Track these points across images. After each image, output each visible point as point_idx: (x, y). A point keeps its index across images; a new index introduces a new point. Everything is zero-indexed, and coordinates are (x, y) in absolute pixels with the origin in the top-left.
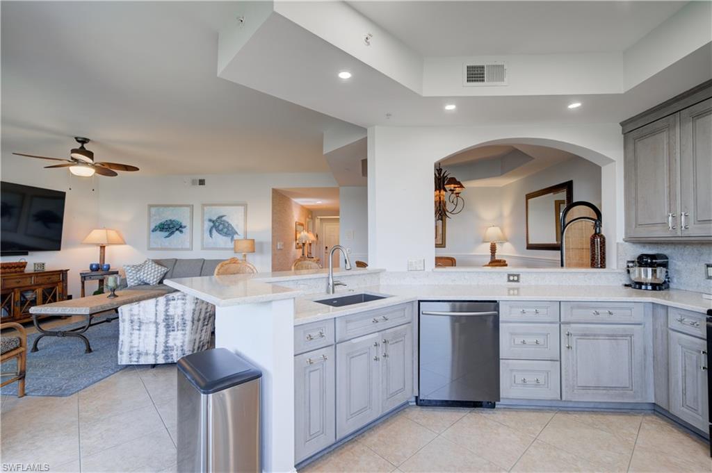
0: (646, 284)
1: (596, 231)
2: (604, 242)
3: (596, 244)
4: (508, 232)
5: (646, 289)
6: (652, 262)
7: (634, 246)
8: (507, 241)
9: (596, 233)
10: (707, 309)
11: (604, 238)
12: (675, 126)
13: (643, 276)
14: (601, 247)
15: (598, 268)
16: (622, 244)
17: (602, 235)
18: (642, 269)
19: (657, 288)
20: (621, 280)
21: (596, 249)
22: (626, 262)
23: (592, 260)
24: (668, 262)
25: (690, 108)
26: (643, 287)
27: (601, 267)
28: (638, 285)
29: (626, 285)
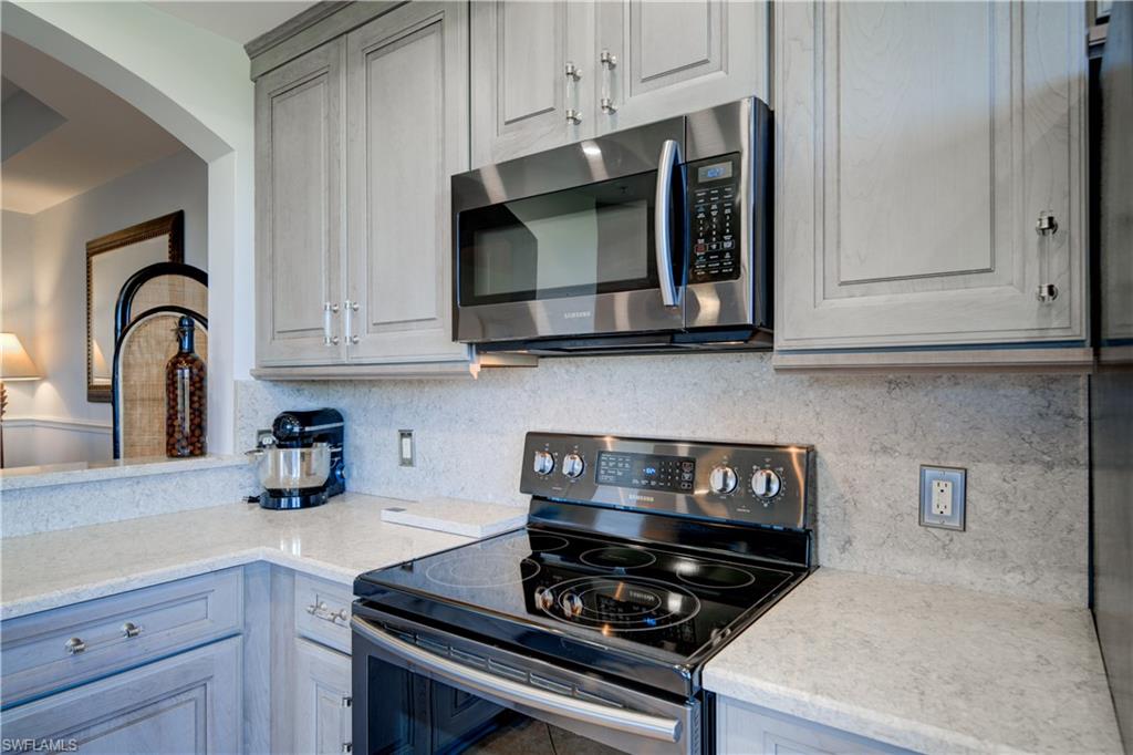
0: (290, 495)
1: (181, 347)
2: (202, 379)
3: (179, 385)
4: (46, 349)
5: (290, 508)
6: (302, 433)
7: (277, 390)
8: (44, 378)
9: (180, 354)
10: (356, 573)
11: (202, 368)
12: (337, 73)
13: (283, 472)
14: (192, 394)
15: (182, 456)
16: (246, 386)
17: (194, 360)
18: (282, 452)
19: (312, 498)
20: (242, 487)
21: (180, 400)
22: (255, 434)
23: (168, 433)
24: (342, 427)
25: (364, 27)
26: (284, 502)
27: (192, 454)
28: (274, 498)
29: (252, 500)
